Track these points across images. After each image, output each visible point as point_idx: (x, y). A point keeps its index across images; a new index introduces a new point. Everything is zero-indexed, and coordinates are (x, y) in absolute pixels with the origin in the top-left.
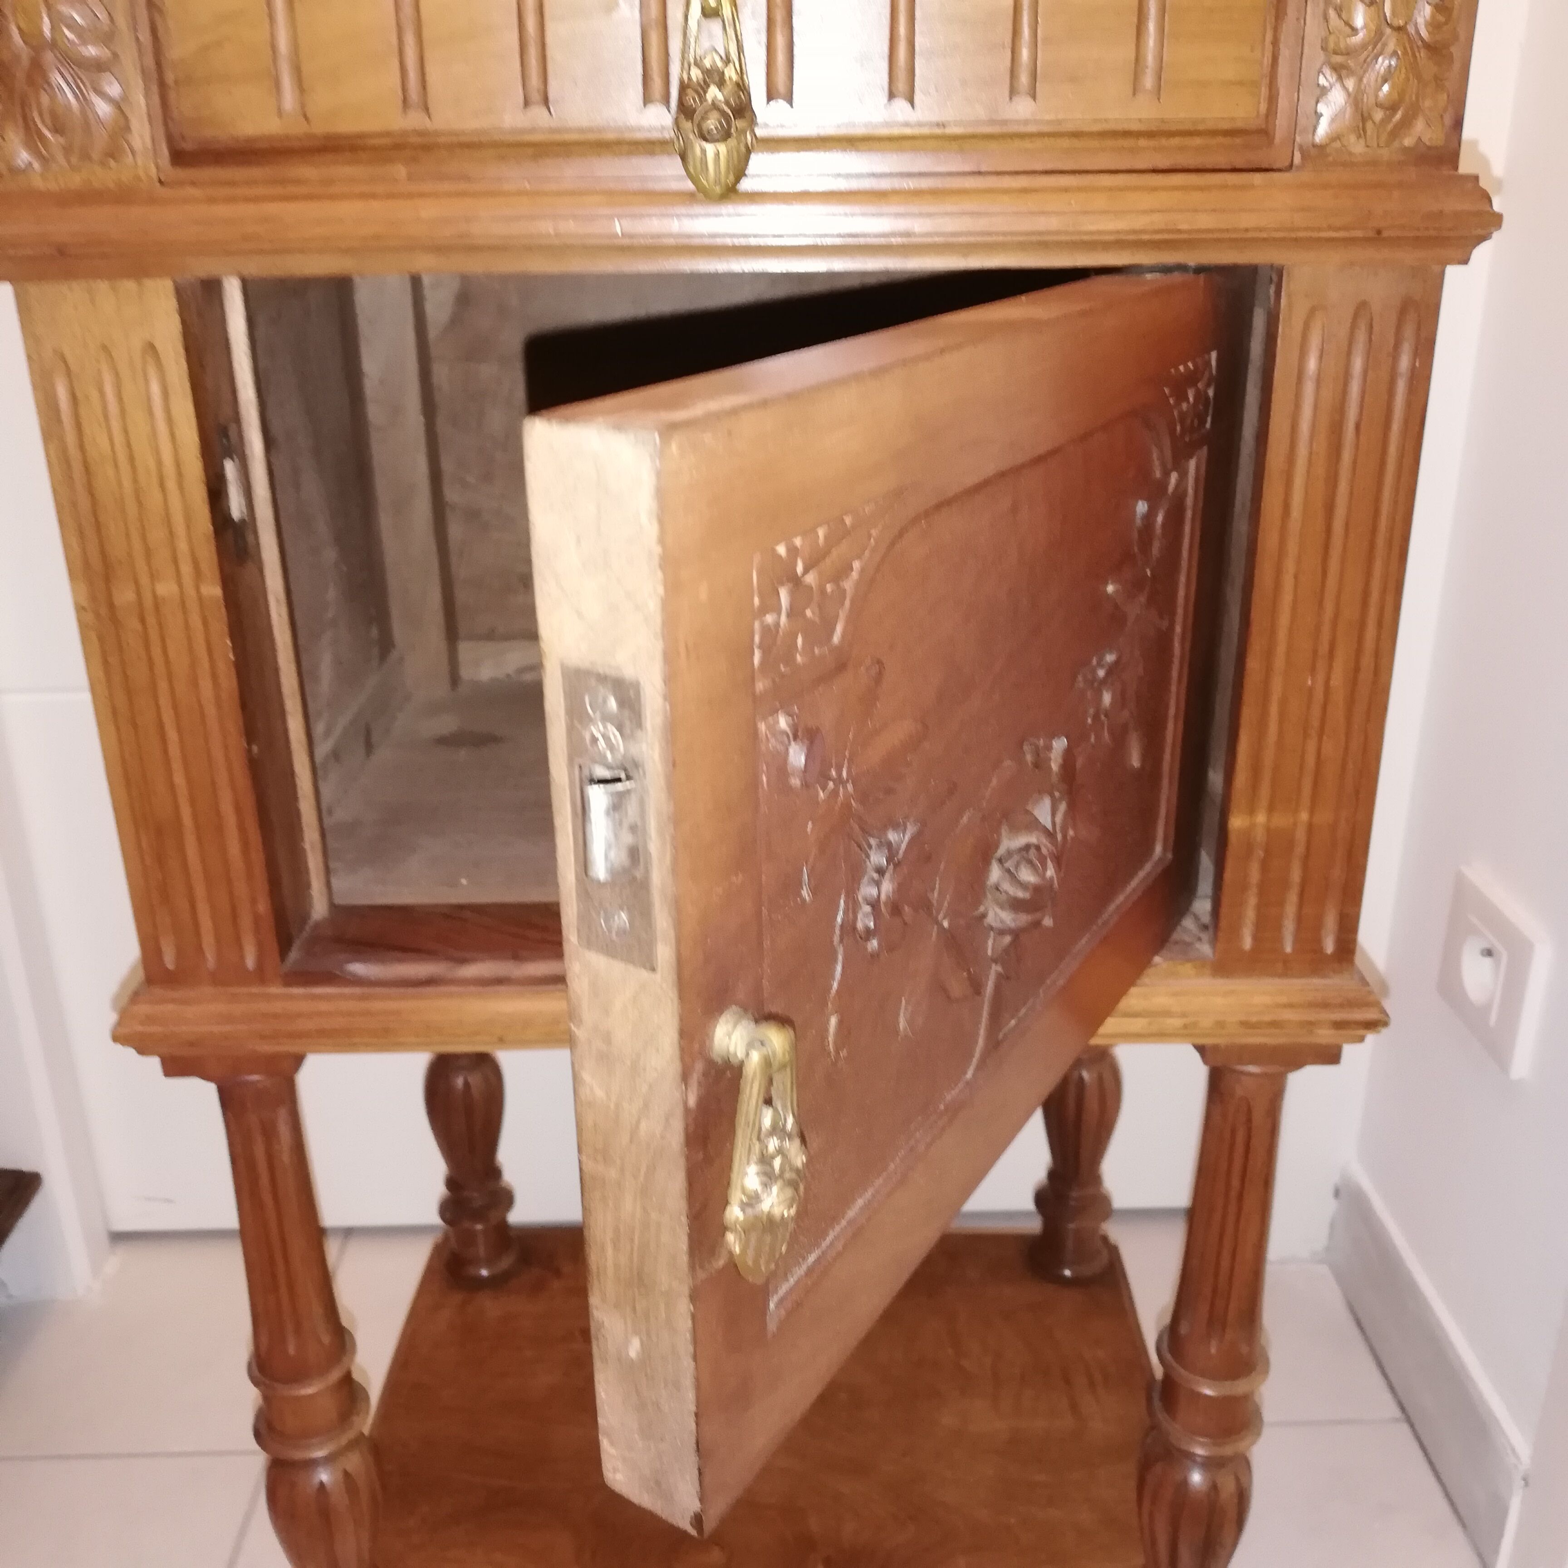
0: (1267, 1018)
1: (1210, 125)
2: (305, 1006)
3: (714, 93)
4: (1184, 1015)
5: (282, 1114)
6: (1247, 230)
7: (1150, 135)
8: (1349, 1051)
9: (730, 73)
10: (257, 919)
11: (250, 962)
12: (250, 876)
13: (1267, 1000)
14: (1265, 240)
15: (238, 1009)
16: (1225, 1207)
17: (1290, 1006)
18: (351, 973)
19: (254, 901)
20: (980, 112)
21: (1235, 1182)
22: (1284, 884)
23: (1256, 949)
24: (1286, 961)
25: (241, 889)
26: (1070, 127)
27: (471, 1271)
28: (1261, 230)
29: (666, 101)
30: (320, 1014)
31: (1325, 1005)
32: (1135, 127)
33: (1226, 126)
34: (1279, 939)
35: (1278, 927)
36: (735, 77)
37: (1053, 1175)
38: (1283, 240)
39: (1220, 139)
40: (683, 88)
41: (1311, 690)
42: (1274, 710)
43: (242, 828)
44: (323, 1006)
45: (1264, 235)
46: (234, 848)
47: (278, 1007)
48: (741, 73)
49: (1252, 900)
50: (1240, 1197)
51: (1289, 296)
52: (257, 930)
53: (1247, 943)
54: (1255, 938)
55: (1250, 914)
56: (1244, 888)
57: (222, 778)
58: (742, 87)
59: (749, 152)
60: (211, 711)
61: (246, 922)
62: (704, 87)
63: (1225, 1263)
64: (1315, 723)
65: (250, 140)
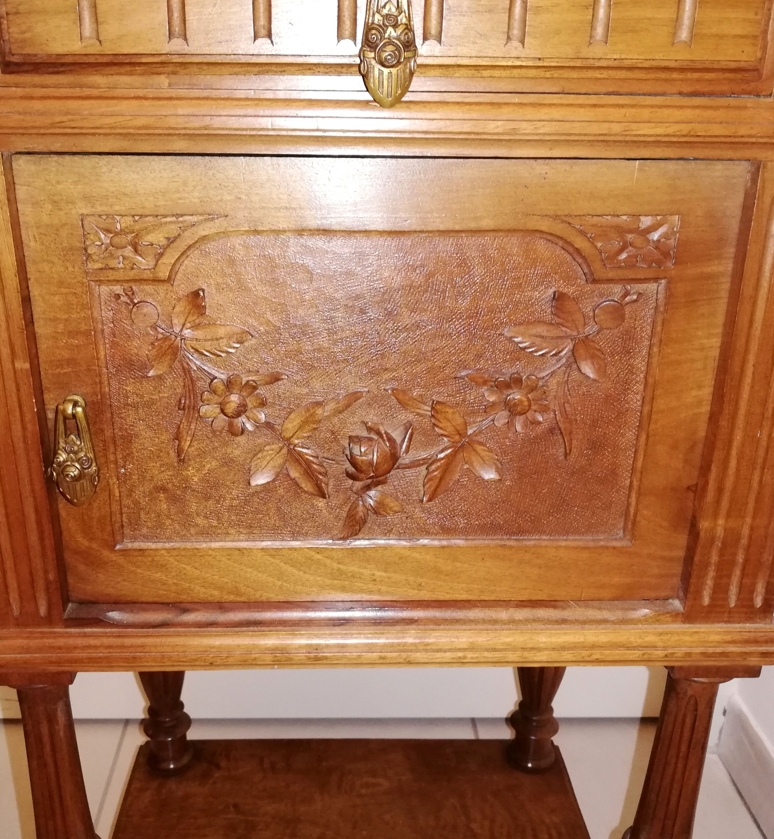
0: (719, 650)
1: (723, 65)
2: (80, 642)
3: (391, 32)
4: (665, 648)
5: (60, 706)
6: (742, 136)
7: (682, 70)
8: (765, 669)
9: (402, 19)
10: (48, 584)
11: (43, 611)
12: (44, 555)
13: (718, 638)
14: (753, 143)
15: (33, 643)
16: (676, 764)
17: (733, 642)
18: (110, 618)
19: (46, 572)
20: (569, 51)
21: (684, 748)
22: (733, 563)
23: (712, 605)
24: (730, 612)
25: (38, 563)
26: (627, 63)
27: (163, 765)
28: (750, 136)
29: (354, 37)
30: (89, 647)
31: (756, 642)
32: (672, 64)
33: (733, 65)
34: (726, 599)
35: (726, 591)
36: (404, 21)
37: (522, 705)
38: (765, 143)
39: (728, 75)
40: (368, 28)
41: (759, 440)
42: (734, 452)
43: (39, 523)
44: (92, 642)
45: (754, 140)
46: (34, 537)
47: (61, 642)
48: (409, 18)
49: (711, 573)
50: (687, 757)
51: (764, 182)
52: (47, 589)
53: (706, 601)
54: (712, 599)
55: (710, 583)
56: (707, 565)
57: (26, 490)
58: (409, 28)
59: (412, 74)
60: (20, 445)
61: (40, 584)
62: (384, 27)
63: (674, 799)
64: (760, 461)
65: (59, 56)
